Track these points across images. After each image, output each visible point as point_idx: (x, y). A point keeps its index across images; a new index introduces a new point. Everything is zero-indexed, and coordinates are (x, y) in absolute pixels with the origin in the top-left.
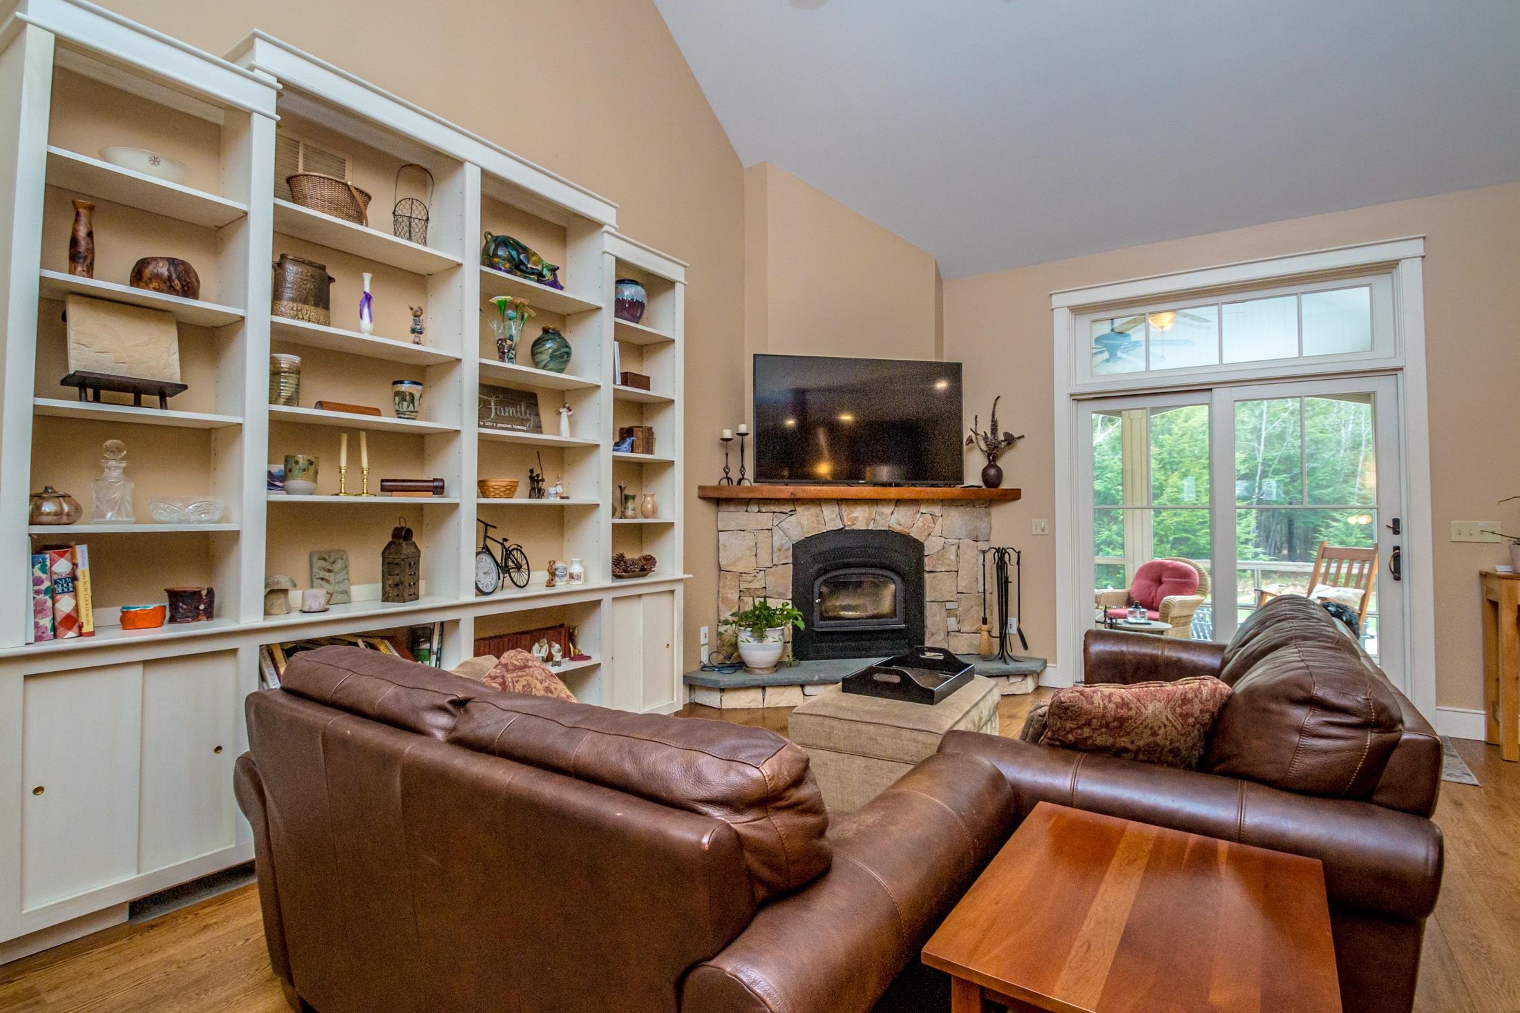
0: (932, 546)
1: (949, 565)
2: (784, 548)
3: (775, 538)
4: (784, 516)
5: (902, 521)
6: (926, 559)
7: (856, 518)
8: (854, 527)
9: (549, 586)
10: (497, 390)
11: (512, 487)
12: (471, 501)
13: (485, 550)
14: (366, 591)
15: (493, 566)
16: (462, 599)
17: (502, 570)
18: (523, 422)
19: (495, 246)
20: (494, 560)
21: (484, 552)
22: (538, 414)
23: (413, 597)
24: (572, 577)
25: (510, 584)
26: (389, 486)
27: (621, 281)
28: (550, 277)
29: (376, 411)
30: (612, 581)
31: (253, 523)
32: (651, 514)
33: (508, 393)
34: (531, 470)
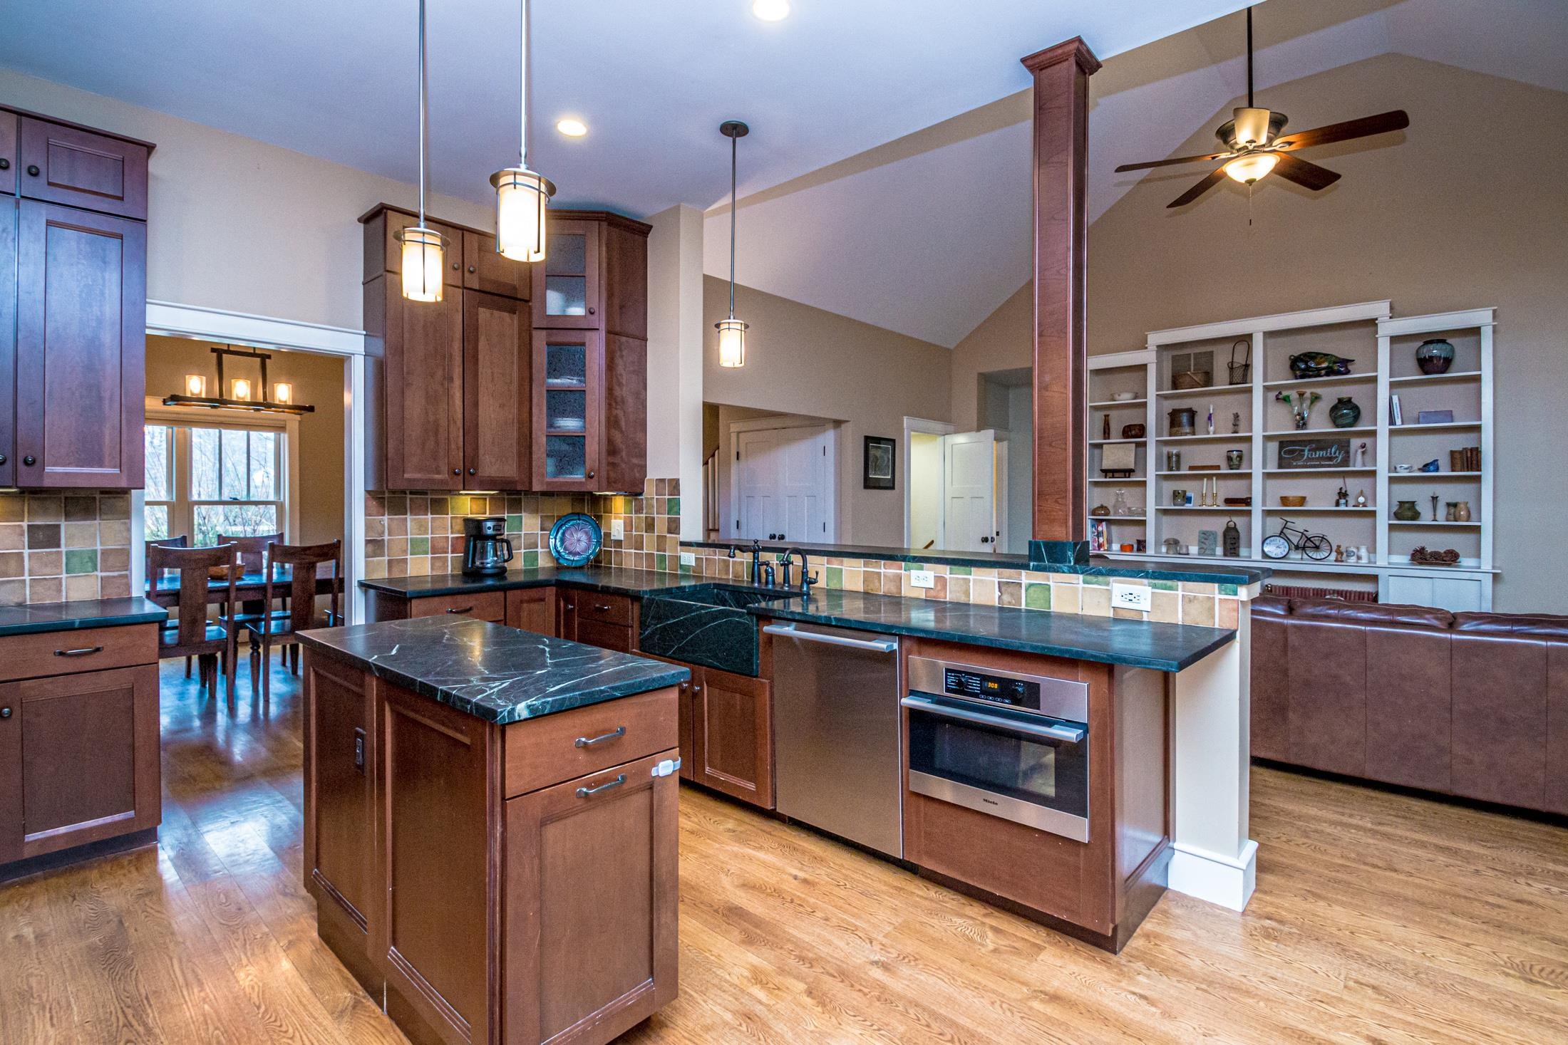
9: (1336, 561)
10: (1310, 442)
11: (1302, 500)
12: (1257, 508)
13: (1282, 534)
14: (1219, 550)
15: (1286, 544)
16: (1253, 558)
17: (1297, 548)
18: (1330, 459)
19: (1295, 363)
20: (1288, 540)
21: (1279, 536)
22: (1348, 452)
23: (1238, 555)
24: (1359, 558)
25: (1305, 556)
26: (1229, 501)
27: (1426, 343)
28: (1339, 366)
29: (1218, 467)
30: (1389, 563)
31: (1151, 517)
32: (1465, 519)
33: (1319, 443)
34: (1341, 489)
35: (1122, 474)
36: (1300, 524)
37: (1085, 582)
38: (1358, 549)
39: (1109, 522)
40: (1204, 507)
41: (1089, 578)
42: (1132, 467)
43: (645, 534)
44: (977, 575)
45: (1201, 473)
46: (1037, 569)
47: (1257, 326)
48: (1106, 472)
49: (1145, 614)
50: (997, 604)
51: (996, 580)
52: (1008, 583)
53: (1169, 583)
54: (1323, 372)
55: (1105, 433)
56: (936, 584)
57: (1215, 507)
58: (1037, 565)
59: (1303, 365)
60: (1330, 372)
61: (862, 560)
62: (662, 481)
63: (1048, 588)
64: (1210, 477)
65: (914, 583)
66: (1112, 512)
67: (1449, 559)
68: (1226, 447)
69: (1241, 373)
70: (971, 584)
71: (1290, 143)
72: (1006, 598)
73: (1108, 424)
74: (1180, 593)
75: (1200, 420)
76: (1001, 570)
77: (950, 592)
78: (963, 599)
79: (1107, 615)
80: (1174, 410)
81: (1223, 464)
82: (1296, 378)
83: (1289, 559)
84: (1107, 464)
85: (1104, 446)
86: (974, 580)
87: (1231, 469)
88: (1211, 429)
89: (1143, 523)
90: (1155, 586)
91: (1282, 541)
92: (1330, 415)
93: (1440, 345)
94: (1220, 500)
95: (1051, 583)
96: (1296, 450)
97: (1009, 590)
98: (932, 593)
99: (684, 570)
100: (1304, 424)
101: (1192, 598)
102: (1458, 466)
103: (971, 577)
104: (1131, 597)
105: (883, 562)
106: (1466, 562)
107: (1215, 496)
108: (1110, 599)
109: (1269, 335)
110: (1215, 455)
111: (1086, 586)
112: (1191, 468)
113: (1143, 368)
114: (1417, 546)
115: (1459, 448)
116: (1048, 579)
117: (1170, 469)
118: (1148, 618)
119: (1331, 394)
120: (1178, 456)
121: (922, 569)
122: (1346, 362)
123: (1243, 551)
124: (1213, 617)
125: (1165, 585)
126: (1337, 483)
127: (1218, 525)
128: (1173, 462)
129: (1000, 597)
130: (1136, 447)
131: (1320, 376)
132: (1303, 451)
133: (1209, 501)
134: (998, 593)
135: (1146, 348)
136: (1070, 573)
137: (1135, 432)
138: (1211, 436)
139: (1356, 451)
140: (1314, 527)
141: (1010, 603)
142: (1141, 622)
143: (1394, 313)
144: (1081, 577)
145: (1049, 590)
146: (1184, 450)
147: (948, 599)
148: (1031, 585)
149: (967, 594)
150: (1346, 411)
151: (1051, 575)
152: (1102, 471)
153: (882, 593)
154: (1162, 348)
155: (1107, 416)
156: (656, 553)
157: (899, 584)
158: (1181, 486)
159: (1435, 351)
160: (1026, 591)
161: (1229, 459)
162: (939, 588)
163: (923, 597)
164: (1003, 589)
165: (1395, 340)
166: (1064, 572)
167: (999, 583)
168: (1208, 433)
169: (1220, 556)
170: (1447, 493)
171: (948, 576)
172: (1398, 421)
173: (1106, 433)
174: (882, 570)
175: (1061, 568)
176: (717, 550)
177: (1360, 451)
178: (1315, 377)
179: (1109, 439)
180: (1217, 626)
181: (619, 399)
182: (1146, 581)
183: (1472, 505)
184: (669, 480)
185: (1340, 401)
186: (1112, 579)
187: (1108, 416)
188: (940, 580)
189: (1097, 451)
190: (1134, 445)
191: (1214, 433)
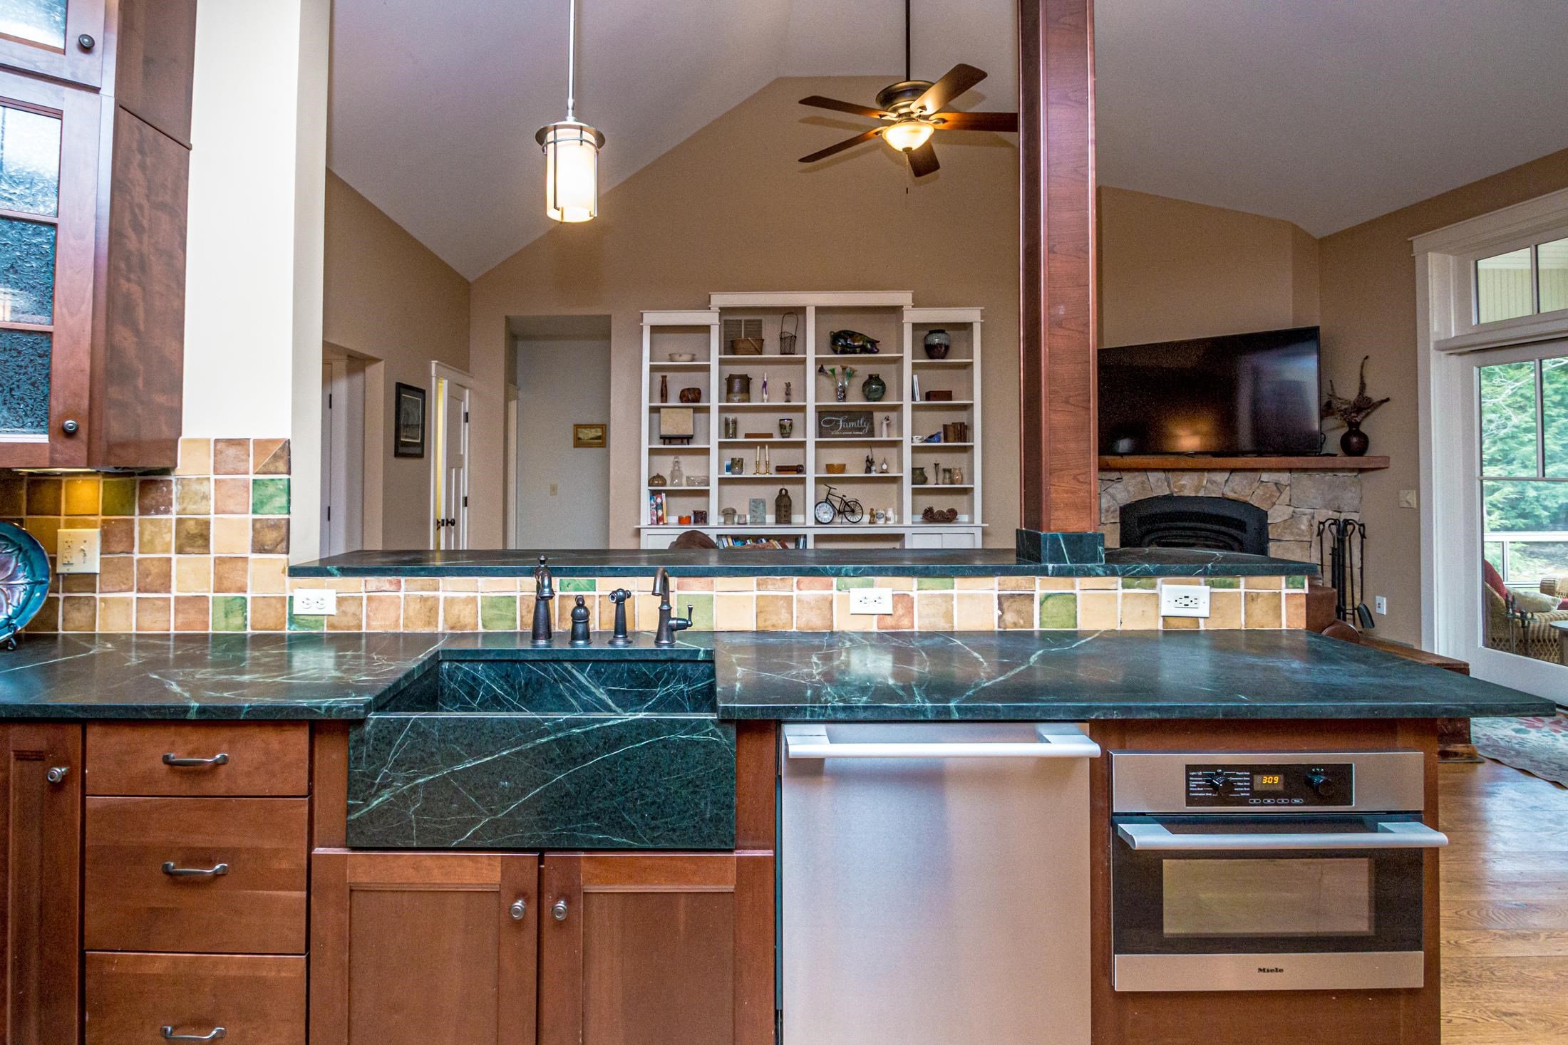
0: (1277, 515)
1: (1298, 535)
2: (1112, 509)
3: (1103, 501)
4: (1110, 483)
5: (1238, 489)
6: (1270, 528)
7: (1183, 486)
8: (1182, 494)
9: (870, 523)
10: (844, 413)
11: (842, 468)
12: (810, 475)
13: (827, 501)
14: (770, 518)
15: (831, 510)
16: (808, 525)
17: (840, 512)
18: (860, 429)
19: (836, 337)
20: (833, 506)
21: (826, 502)
22: (872, 424)
23: (789, 522)
24: (887, 519)
25: (845, 520)
26: (780, 469)
27: (931, 332)
28: (870, 346)
29: (770, 436)
30: (913, 523)
31: (714, 487)
32: (959, 482)
33: (851, 414)
34: (868, 457)
35: (680, 441)
36: (840, 490)
37: (1124, 586)
38: (886, 511)
39: (670, 493)
40: (758, 476)
41: (1129, 581)
42: (691, 433)
43: (174, 557)
44: (963, 587)
45: (757, 441)
46: (1059, 573)
47: (811, 300)
48: (666, 439)
49: (1201, 621)
50: (996, 629)
51: (995, 593)
52: (1012, 596)
53: (1229, 580)
54: (858, 350)
55: (662, 396)
56: (895, 607)
57: (767, 476)
58: (1060, 568)
59: (842, 342)
60: (864, 350)
61: (754, 580)
62: (240, 443)
63: (1073, 598)
64: (762, 445)
65: (856, 607)
66: (668, 482)
67: (949, 517)
68: (779, 416)
69: (789, 344)
70: (955, 602)
71: (944, 121)
72: (1010, 617)
73: (666, 386)
74: (1242, 590)
75: (755, 386)
76: (1003, 578)
77: (920, 617)
78: (942, 626)
79: (1153, 627)
80: (730, 375)
81: (776, 431)
82: (836, 352)
83: (834, 523)
84: (667, 430)
85: (662, 410)
86: (958, 595)
87: (783, 437)
88: (765, 396)
89: (705, 493)
90: (1213, 585)
91: (828, 506)
92: (864, 391)
93: (940, 335)
94: (772, 469)
95: (1077, 591)
96: (833, 420)
97: (1015, 606)
98: (889, 621)
99: (301, 626)
100: (845, 396)
101: (1254, 595)
102: (951, 438)
103: (954, 592)
104: (1187, 601)
105: (795, 579)
106: (964, 518)
107: (768, 464)
108: (1158, 606)
109: (819, 310)
110: (768, 423)
111: (1127, 591)
112: (747, 436)
113: (706, 329)
114: (927, 506)
115: (949, 422)
116: (1073, 587)
117: (727, 436)
118: (1205, 625)
119: (863, 371)
120: (735, 422)
121: (871, 585)
122: (874, 343)
123: (797, 518)
124: (1280, 616)
125: (1225, 582)
126: (866, 452)
127: (771, 492)
128: (729, 428)
129: (1000, 617)
130: (694, 412)
131: (856, 353)
132: (839, 421)
133: (762, 469)
134: (997, 612)
135: (710, 309)
136: (1106, 575)
137: (692, 396)
138: (765, 404)
139: (882, 423)
140: (850, 492)
141: (1015, 625)
142: (1197, 633)
143: (917, 304)
144: (1120, 580)
145: (1075, 600)
146: (740, 417)
147: (916, 629)
148: (1048, 596)
149: (949, 616)
150: (874, 386)
151: (1078, 580)
152: (661, 438)
153: (794, 629)
154: (724, 311)
155: (664, 377)
156: (211, 595)
157: (827, 613)
158: (737, 453)
159: (936, 340)
160: (1041, 604)
161: (782, 427)
162: (900, 612)
163: (874, 629)
164: (1005, 605)
165: (916, 326)
166: (1098, 575)
167: (999, 597)
168: (763, 401)
169: (771, 524)
170: (946, 460)
171: (915, 594)
172: (918, 398)
173: (664, 396)
174: (796, 593)
175: (1093, 570)
176: (403, 579)
177: (885, 423)
178: (851, 353)
179: (666, 402)
180: (1284, 627)
181: (135, 260)
182: (1202, 580)
183: (964, 471)
184: (257, 442)
185: (871, 377)
186: (1159, 580)
187: (666, 377)
188: (902, 600)
189: (655, 416)
190: (692, 410)
191: (768, 401)
